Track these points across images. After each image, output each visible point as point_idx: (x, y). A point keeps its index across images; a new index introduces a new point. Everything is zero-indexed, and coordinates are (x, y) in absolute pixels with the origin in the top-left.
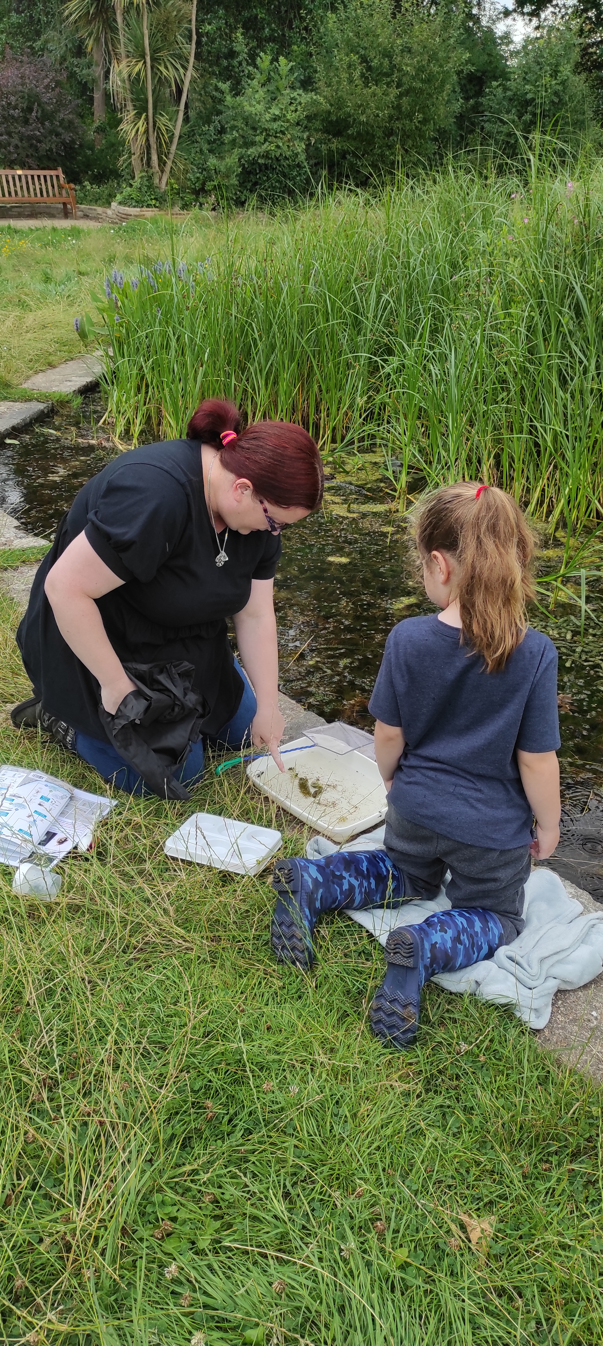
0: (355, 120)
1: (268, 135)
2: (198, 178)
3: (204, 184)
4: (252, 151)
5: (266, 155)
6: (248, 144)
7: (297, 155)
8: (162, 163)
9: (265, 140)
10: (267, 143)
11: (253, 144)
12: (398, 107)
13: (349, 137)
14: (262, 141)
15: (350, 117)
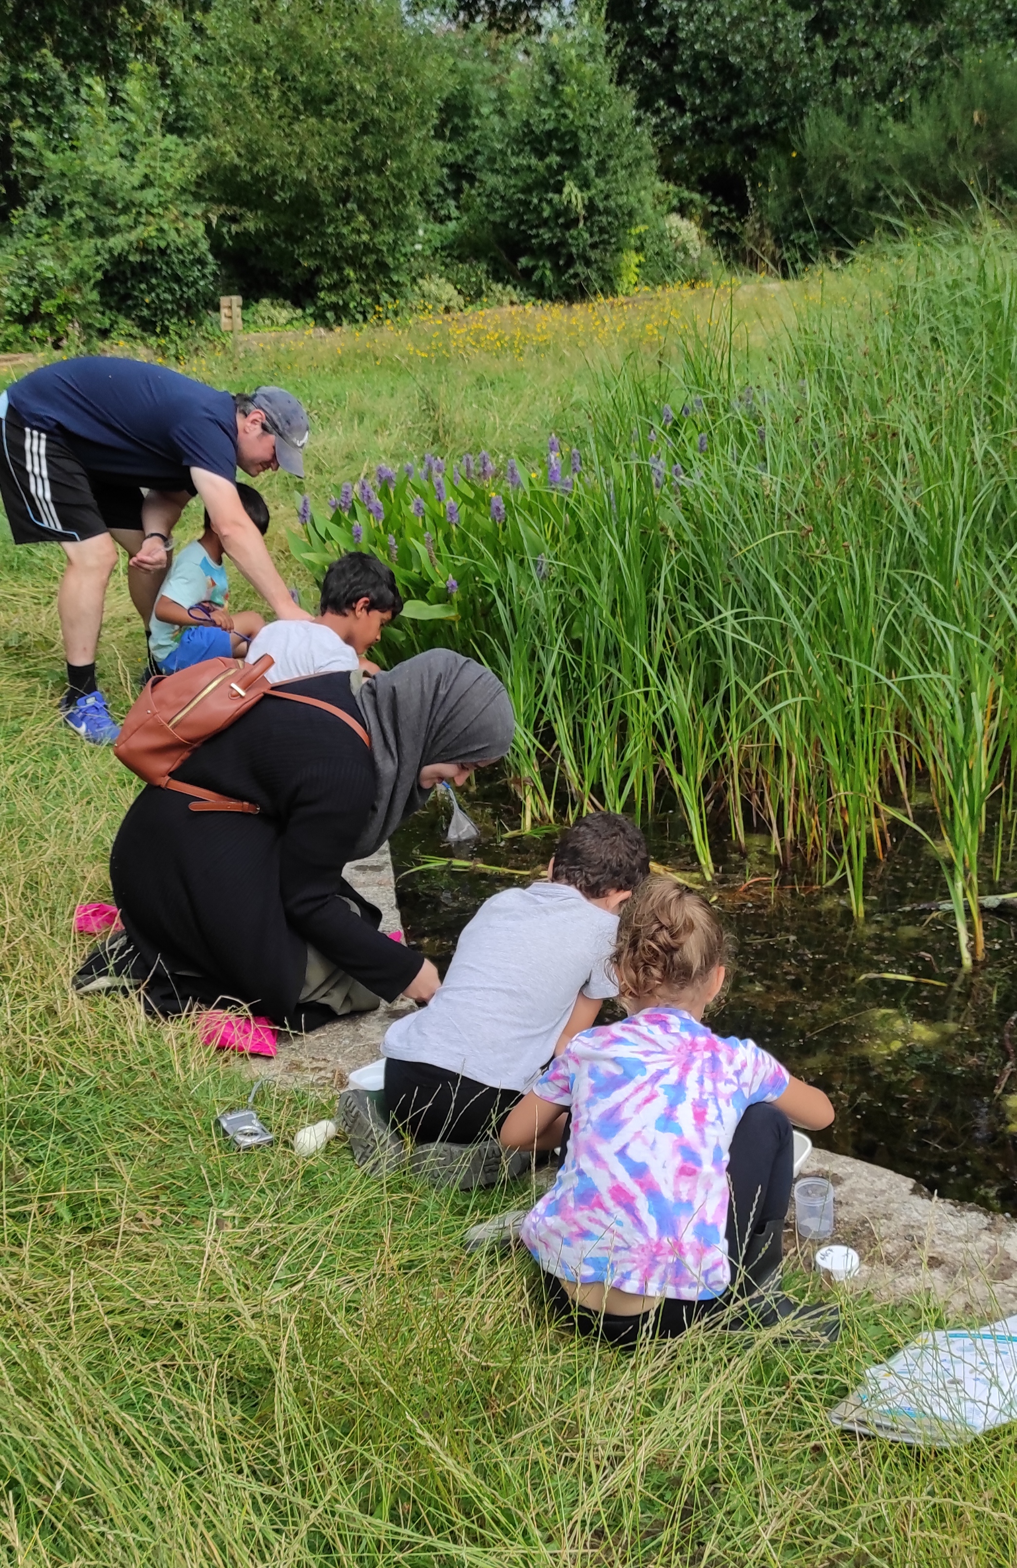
1: (139, 213)
2: (24, 294)
4: (117, 242)
5: (143, 248)
6: (104, 231)
9: (137, 222)
10: (141, 227)
13: (277, 207)
15: (275, 173)
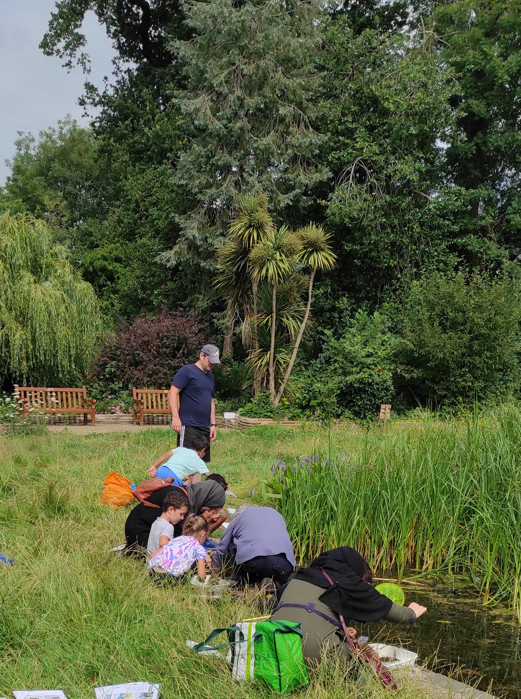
0: (433, 356)
1: (363, 367)
2: (305, 397)
3: (309, 401)
6: (346, 374)
7: (385, 381)
8: (277, 386)
9: (360, 370)
10: (362, 373)
11: (350, 373)
12: (470, 347)
13: (428, 368)
14: (358, 370)
15: (429, 354)
